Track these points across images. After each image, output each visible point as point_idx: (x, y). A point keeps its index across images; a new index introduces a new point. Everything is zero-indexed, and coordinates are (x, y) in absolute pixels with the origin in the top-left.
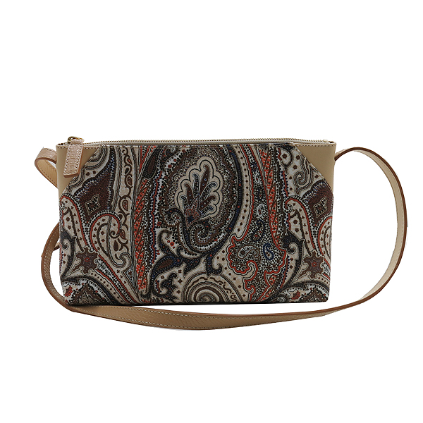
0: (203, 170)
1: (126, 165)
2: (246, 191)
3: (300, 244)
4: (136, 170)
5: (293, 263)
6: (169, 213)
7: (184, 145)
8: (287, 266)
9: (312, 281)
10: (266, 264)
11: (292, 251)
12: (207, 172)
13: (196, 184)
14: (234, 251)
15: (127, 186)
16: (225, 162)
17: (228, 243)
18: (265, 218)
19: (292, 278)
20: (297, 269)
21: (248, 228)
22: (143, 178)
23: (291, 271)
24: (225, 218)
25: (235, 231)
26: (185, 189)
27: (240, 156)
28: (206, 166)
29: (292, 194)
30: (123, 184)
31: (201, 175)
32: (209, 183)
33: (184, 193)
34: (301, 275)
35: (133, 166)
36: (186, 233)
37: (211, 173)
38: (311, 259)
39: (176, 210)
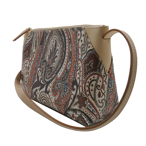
0: (55, 42)
1: (36, 39)
2: (67, 54)
3: (78, 86)
4: (38, 42)
5: (72, 97)
6: (43, 62)
7: (49, 30)
8: (70, 97)
9: (80, 110)
10: (63, 94)
11: (74, 90)
12: (56, 44)
13: (53, 49)
14: (55, 84)
15: (35, 48)
16: (62, 38)
17: (54, 80)
18: (70, 70)
19: (71, 105)
20: (73, 101)
21: (63, 73)
22: (40, 45)
23: (71, 101)
24: (57, 67)
25: (58, 74)
26: (50, 51)
27: (66, 35)
28: (56, 40)
29: (80, 57)
30: (34, 48)
31: (54, 44)
32: (57, 49)
33: (49, 54)
34: (74, 105)
35: (37, 40)
36: (45, 72)
37: (57, 44)
38: (80, 96)
39: (45, 61)
